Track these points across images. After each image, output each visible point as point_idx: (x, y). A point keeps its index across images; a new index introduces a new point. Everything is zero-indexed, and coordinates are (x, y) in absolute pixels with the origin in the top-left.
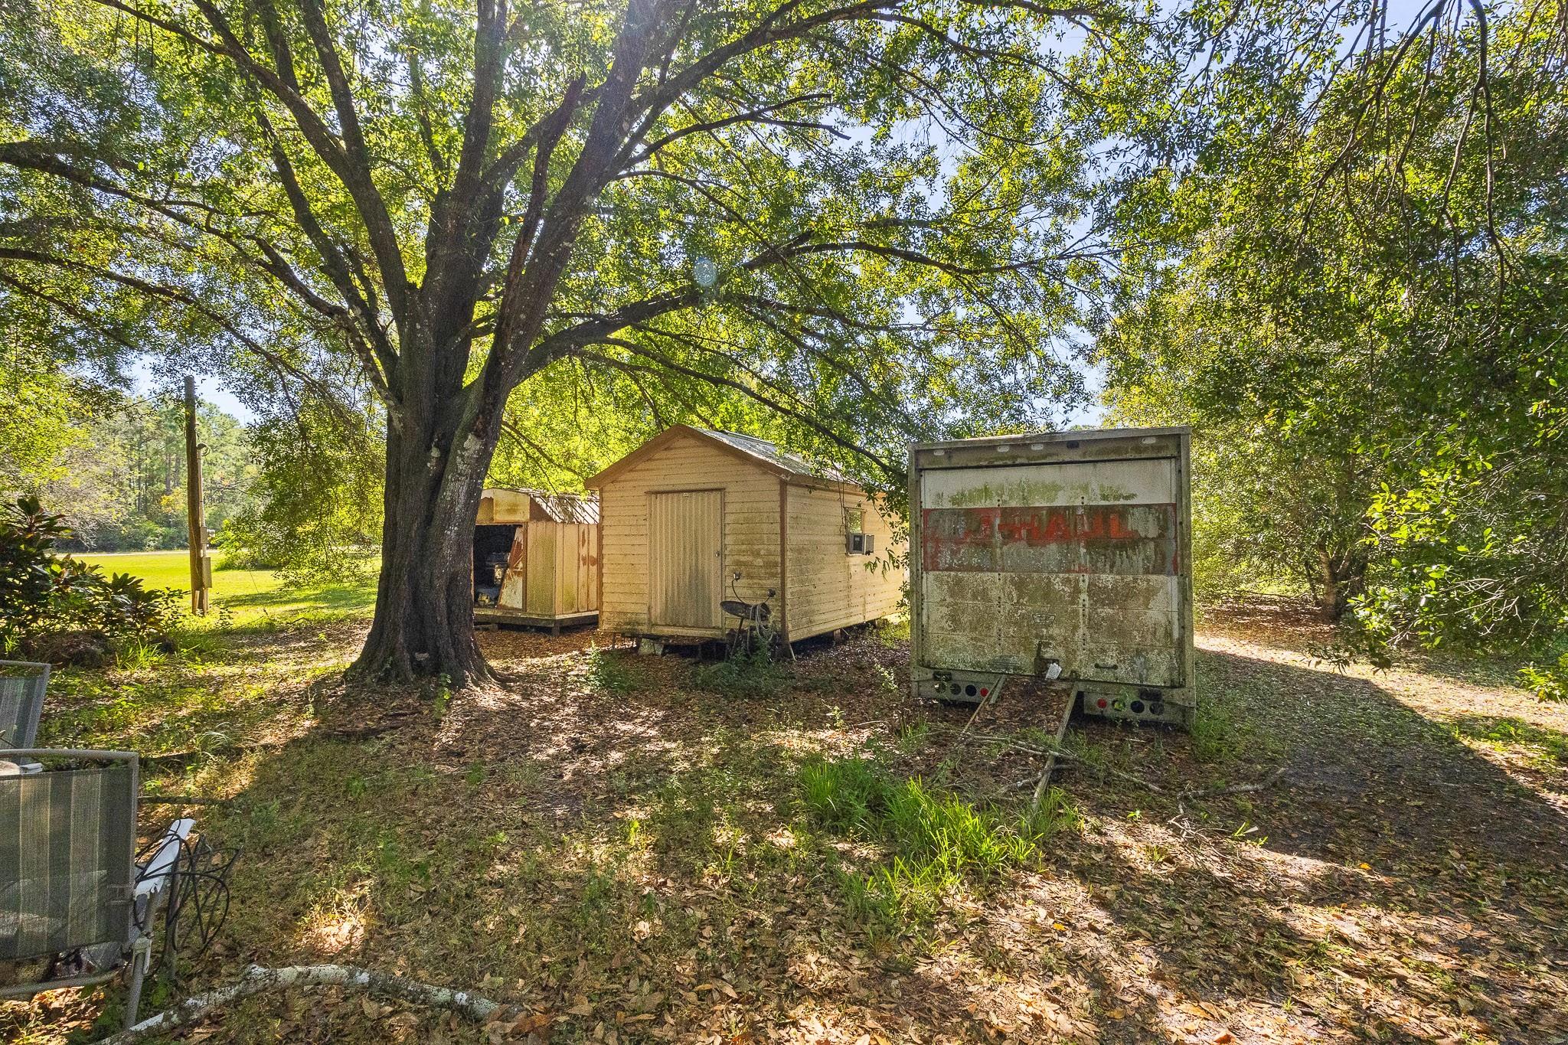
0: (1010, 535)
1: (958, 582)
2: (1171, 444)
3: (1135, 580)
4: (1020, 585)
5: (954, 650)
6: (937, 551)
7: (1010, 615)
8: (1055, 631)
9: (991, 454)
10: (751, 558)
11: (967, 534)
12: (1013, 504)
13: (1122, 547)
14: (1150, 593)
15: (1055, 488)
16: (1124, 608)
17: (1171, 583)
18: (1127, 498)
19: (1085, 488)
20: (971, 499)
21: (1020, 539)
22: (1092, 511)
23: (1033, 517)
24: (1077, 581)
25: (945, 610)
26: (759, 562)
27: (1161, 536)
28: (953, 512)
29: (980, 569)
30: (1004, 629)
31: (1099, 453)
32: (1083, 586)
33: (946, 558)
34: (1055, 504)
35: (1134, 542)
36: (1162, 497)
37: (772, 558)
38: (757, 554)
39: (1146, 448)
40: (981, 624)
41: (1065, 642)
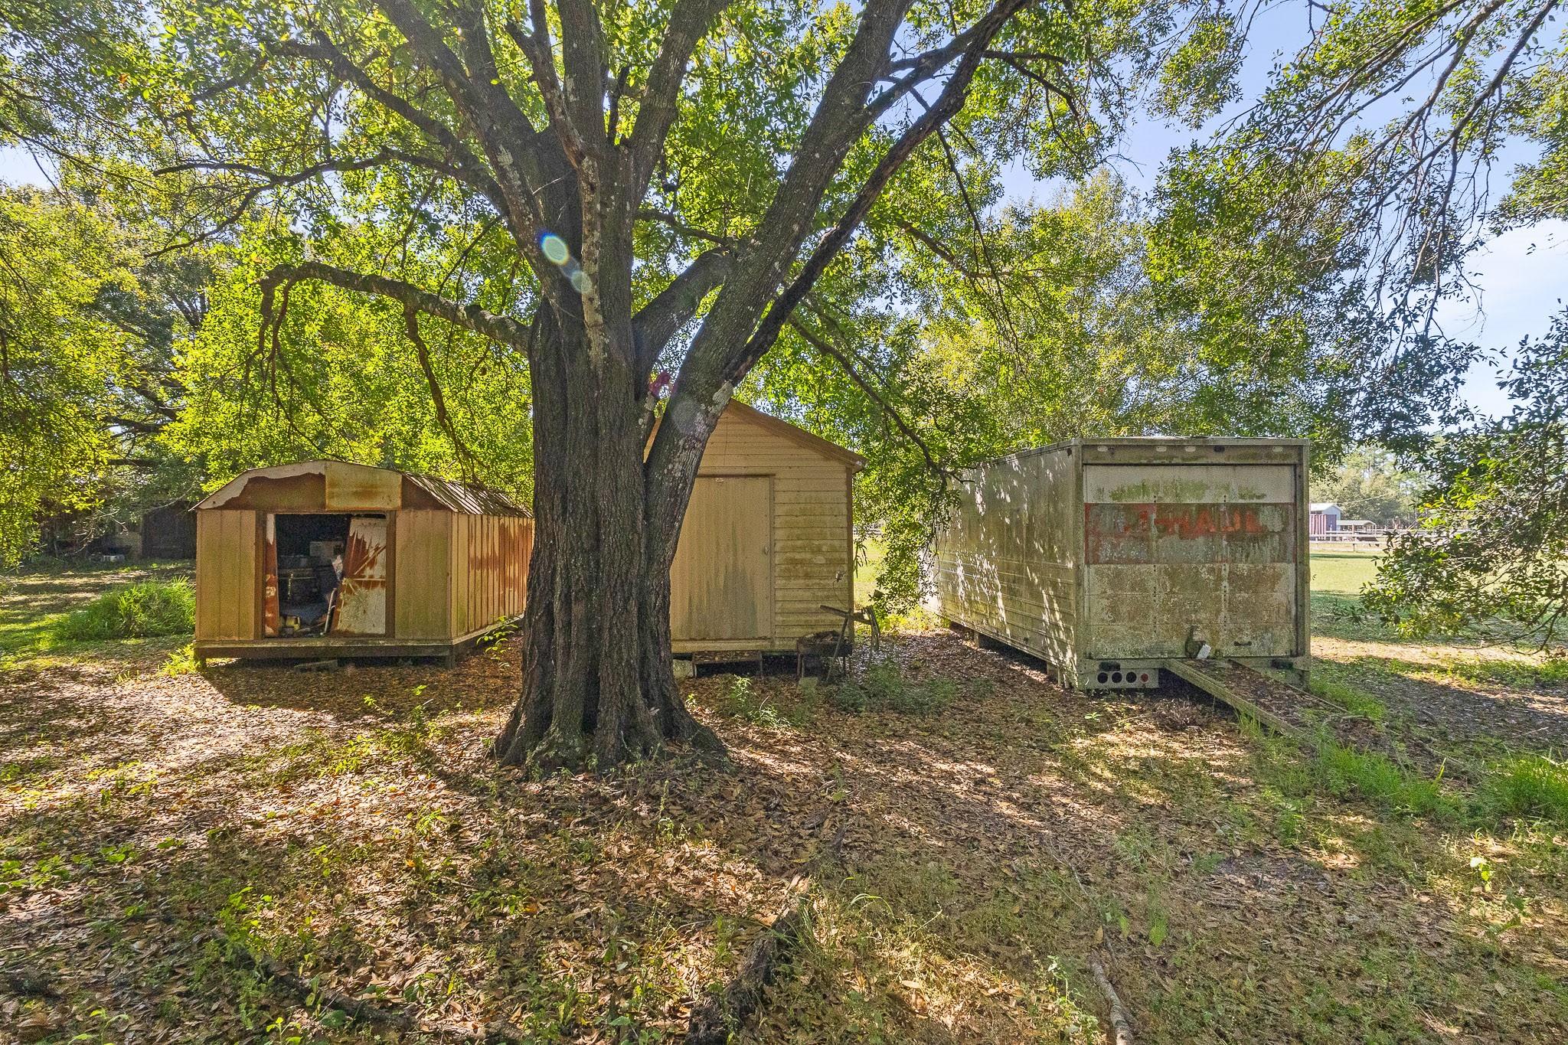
0: (1164, 528)
1: (1118, 574)
2: (1293, 452)
3: (1264, 568)
4: (1172, 575)
5: (1114, 640)
6: (1098, 545)
7: (1164, 603)
8: (1202, 616)
9: (1148, 453)
10: (808, 556)
11: (1126, 529)
12: (1168, 500)
13: (1255, 540)
14: (1276, 578)
15: (1202, 487)
16: (1255, 592)
17: (1290, 569)
18: (1259, 497)
19: (1227, 488)
20: (1130, 494)
21: (1173, 532)
22: (1233, 508)
23: (1185, 513)
24: (1220, 570)
25: (1105, 602)
26: (820, 559)
27: (1284, 530)
28: (1113, 507)
29: (1137, 562)
30: (1159, 617)
31: (1240, 457)
32: (1225, 574)
33: (1106, 552)
34: (1203, 501)
35: (1263, 535)
36: (1286, 498)
37: (836, 555)
38: (818, 550)
39: (1276, 456)
40: (1139, 613)
41: (1210, 626)
